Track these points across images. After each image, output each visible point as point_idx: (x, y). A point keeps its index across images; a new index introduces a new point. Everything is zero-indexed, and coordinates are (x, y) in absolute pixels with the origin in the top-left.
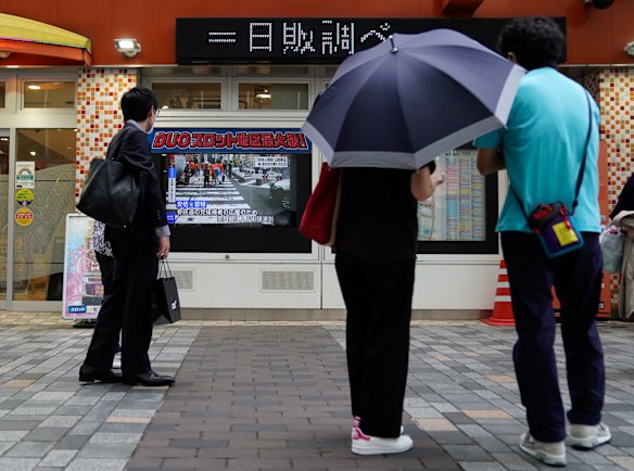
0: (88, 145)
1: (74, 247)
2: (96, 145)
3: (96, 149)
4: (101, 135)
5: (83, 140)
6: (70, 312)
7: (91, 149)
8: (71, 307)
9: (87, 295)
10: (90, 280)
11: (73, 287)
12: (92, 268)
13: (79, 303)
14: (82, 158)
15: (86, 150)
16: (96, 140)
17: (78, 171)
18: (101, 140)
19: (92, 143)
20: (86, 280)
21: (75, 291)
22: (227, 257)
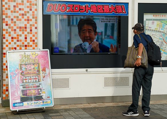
0: (9, 9)
1: (13, 69)
2: (15, 9)
3: (15, 12)
4: (17, 4)
5: (6, 6)
6: (14, 106)
7: (12, 12)
8: (14, 103)
9: (23, 96)
10: (23, 87)
11: (14, 92)
12: (24, 81)
13: (19, 101)
14: (6, 17)
15: (9, 12)
16: (14, 6)
17: (4, 24)
18: (18, 7)
19: (12, 8)
20: (21, 88)
21: (16, 94)
22: (87, 70)
